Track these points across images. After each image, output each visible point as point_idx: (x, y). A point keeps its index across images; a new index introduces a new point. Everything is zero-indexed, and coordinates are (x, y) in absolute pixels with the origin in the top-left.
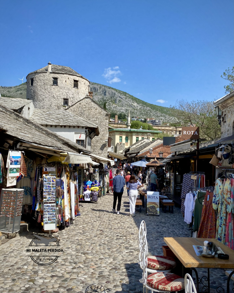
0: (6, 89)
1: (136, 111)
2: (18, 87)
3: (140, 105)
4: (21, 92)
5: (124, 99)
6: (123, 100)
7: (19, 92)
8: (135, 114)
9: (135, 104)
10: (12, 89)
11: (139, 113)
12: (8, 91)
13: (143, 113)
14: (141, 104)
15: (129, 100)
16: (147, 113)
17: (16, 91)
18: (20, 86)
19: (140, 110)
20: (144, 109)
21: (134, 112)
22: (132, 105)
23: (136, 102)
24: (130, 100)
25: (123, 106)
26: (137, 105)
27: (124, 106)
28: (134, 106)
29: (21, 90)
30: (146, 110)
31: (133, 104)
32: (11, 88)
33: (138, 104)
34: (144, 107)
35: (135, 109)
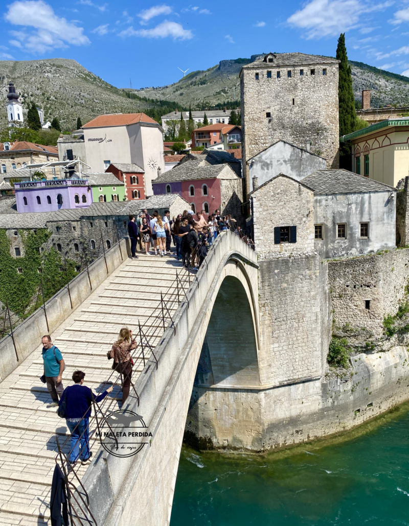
0: (159, 90)
1: (383, 95)
2: (176, 85)
3: (392, 83)
4: (182, 91)
5: (359, 74)
6: (358, 77)
7: (179, 92)
8: (381, 102)
9: (382, 82)
10: (168, 90)
11: (391, 98)
12: (163, 94)
13: (398, 96)
14: (393, 81)
15: (368, 76)
16: (406, 96)
17: (174, 92)
18: (179, 82)
19: (392, 92)
20: (399, 89)
21: (381, 97)
22: (376, 84)
23: (384, 78)
24: (372, 76)
25: (357, 90)
26: (386, 83)
27: (360, 89)
28: (380, 86)
29: (181, 88)
30: (404, 90)
31: (377, 82)
32: (167, 87)
33: (387, 81)
34: (400, 85)
35: (381, 93)
